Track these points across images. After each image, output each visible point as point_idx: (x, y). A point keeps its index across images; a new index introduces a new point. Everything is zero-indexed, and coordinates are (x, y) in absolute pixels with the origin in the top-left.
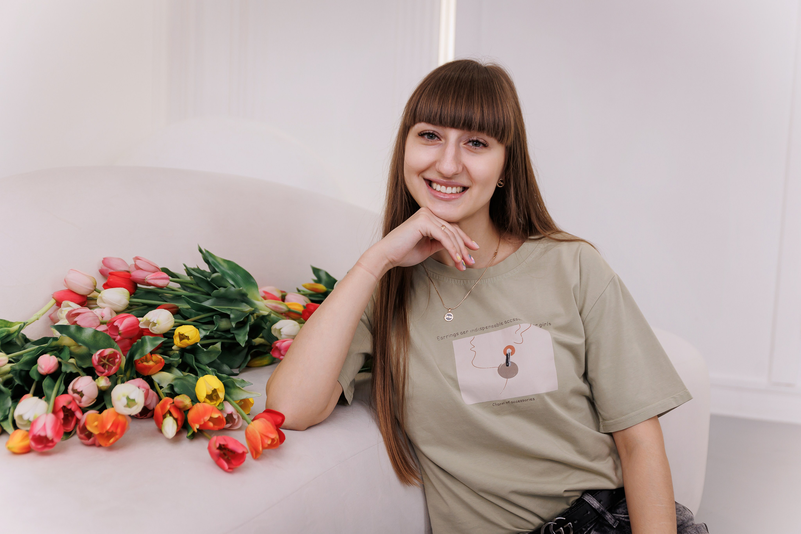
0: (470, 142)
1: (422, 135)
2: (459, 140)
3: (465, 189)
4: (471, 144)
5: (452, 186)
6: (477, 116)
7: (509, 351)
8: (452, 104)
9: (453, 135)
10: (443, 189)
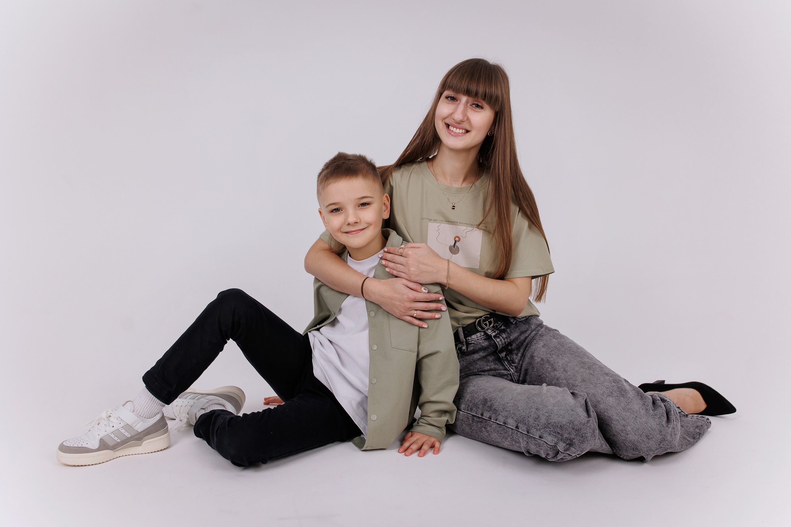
0: (473, 104)
1: (447, 97)
2: (467, 102)
3: (467, 131)
4: (474, 106)
5: (460, 129)
6: (481, 90)
7: (457, 239)
8: (465, 81)
9: (464, 99)
10: (454, 130)
